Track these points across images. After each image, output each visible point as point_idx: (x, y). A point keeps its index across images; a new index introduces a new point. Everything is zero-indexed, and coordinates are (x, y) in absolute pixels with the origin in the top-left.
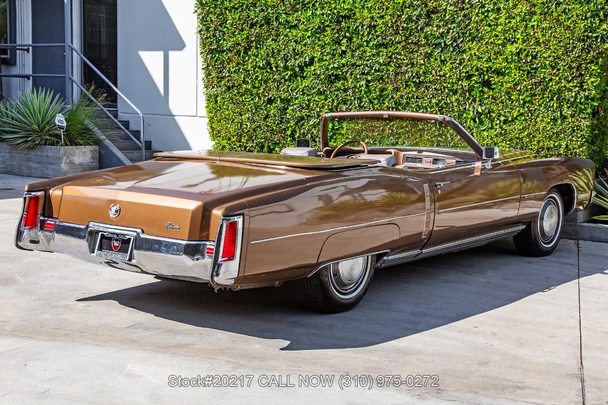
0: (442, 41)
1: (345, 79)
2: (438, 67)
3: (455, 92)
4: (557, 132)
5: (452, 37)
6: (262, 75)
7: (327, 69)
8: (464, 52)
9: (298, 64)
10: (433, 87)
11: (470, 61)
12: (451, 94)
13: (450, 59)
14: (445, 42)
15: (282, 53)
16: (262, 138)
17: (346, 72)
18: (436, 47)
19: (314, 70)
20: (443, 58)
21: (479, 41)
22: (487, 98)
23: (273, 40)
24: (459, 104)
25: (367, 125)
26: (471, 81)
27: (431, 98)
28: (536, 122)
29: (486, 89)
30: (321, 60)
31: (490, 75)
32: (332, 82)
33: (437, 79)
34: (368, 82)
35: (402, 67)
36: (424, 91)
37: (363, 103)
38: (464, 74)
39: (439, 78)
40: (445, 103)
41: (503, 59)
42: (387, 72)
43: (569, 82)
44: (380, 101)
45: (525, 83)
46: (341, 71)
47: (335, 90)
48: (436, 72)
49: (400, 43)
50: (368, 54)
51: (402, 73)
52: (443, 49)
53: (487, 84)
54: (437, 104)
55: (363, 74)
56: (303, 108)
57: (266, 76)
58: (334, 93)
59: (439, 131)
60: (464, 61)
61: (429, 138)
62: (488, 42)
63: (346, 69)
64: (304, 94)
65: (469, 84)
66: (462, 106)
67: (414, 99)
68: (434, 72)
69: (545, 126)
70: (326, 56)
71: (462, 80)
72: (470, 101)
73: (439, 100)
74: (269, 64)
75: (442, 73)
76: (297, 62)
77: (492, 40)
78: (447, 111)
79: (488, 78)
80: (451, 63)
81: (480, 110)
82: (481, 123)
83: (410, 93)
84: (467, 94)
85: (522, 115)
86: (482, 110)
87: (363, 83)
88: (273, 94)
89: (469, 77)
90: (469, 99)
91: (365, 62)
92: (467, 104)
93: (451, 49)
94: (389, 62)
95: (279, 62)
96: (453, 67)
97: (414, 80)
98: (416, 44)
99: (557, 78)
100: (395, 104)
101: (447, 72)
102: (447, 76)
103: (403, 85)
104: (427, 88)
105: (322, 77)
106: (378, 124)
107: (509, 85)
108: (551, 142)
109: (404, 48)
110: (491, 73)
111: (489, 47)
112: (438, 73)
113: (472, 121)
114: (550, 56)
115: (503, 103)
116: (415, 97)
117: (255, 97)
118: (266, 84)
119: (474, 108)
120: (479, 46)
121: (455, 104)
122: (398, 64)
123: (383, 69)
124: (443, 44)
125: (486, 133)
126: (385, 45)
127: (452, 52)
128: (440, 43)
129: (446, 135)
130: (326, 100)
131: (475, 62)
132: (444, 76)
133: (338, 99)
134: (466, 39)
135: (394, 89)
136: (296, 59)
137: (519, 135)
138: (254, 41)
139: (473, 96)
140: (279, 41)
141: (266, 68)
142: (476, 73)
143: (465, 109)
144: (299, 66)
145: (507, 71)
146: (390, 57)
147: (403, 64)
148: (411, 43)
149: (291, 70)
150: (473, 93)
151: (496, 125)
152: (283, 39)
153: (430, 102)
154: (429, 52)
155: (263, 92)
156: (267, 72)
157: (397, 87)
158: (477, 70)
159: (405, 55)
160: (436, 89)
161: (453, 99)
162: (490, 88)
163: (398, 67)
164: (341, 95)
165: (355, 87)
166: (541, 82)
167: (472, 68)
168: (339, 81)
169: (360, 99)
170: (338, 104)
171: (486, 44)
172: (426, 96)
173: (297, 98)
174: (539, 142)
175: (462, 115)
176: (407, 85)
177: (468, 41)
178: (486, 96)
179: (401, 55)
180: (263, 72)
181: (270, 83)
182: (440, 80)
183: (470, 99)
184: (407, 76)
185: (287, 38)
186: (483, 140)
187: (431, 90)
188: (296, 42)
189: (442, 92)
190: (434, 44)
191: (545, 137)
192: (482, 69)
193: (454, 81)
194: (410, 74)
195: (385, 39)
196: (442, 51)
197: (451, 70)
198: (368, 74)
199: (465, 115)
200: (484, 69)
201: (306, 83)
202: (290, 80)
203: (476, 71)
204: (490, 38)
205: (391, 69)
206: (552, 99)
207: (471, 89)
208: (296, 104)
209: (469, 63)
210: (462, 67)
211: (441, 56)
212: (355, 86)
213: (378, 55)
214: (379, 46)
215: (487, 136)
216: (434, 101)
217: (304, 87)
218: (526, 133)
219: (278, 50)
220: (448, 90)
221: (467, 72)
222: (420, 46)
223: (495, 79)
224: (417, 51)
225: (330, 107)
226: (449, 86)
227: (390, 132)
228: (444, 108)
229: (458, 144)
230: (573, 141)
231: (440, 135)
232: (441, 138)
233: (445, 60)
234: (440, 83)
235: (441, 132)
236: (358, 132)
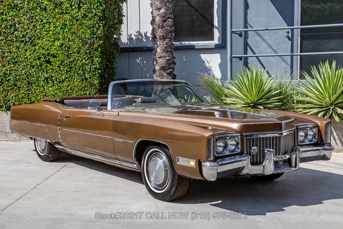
0: (24, 39)
2: (24, 53)
3: (33, 67)
4: (84, 87)
5: (29, 37)
8: (35, 45)
10: (22, 64)
11: (39, 50)
12: (32, 68)
13: (29, 49)
14: (25, 40)
18: (21, 42)
20: (25, 49)
21: (42, 39)
22: (49, 70)
24: (36, 74)
26: (41, 60)
27: (22, 70)
28: (74, 82)
29: (48, 65)
31: (49, 57)
35: (5, 54)
36: (18, 67)
38: (37, 57)
39: (24, 59)
40: (29, 72)
41: (55, 48)
43: (87, 60)
45: (66, 61)
48: (23, 56)
49: (3, 40)
51: (5, 57)
52: (25, 43)
53: (49, 62)
54: (25, 74)
59: (28, 88)
60: (36, 50)
61: (24, 92)
62: (46, 40)
65: (40, 62)
66: (38, 74)
69: (78, 84)
71: (36, 60)
72: (41, 71)
73: (26, 71)
75: (26, 57)
77: (48, 39)
78: (31, 77)
79: (49, 59)
80: (30, 51)
82: (48, 83)
83: (11, 68)
84: (40, 68)
85: (67, 78)
86: (47, 76)
89: (39, 59)
90: (40, 70)
92: (40, 73)
93: (29, 44)
96: (31, 53)
97: (12, 61)
98: (11, 41)
99: (81, 59)
100: (4, 74)
101: (28, 56)
102: (29, 58)
103: (7, 63)
104: (19, 65)
107: (59, 62)
108: (82, 92)
109: (5, 43)
110: (50, 56)
111: (47, 43)
112: (24, 57)
113: (44, 82)
114: (76, 47)
115: (57, 72)
116: (14, 70)
119: (44, 75)
120: (43, 42)
121: (34, 73)
122: (3, 52)
124: (25, 41)
125: (51, 89)
127: (30, 45)
128: (23, 41)
129: (31, 90)
131: (41, 51)
134: (36, 38)
135: (2, 65)
137: (67, 89)
139: (43, 69)
142: (43, 57)
143: (39, 76)
145: (57, 55)
147: (5, 52)
148: (8, 40)
150: (43, 67)
151: (56, 84)
154: (18, 45)
157: (4, 65)
158: (43, 55)
159: (6, 47)
160: (24, 65)
161: (33, 70)
162: (50, 64)
163: (3, 54)
166: (73, 60)
167: (40, 54)
171: (45, 41)
172: (19, 69)
174: (76, 92)
175: (38, 79)
176: (9, 64)
177: (37, 39)
178: (49, 69)
179: (4, 47)
182: (25, 60)
183: (41, 70)
184: (8, 58)
186: (50, 92)
187: (21, 66)
189: (27, 67)
191: (79, 89)
193: (32, 61)
194: (10, 57)
196: (24, 45)
197: (30, 55)
199: (39, 79)
200: (46, 54)
203: (42, 55)
206: (80, 70)
207: (41, 65)
209: (39, 51)
210: (35, 53)
211: (24, 48)
215: (52, 90)
216: (23, 72)
218: (70, 88)
220: (30, 66)
221: (38, 56)
222: (13, 42)
223: (52, 60)
224: (12, 45)
226: (30, 63)
227: (3, 89)
228: (29, 75)
229: (38, 94)
230: (92, 91)
231: (29, 90)
232: (30, 92)
233: (27, 50)
234: (26, 62)
235: (29, 88)
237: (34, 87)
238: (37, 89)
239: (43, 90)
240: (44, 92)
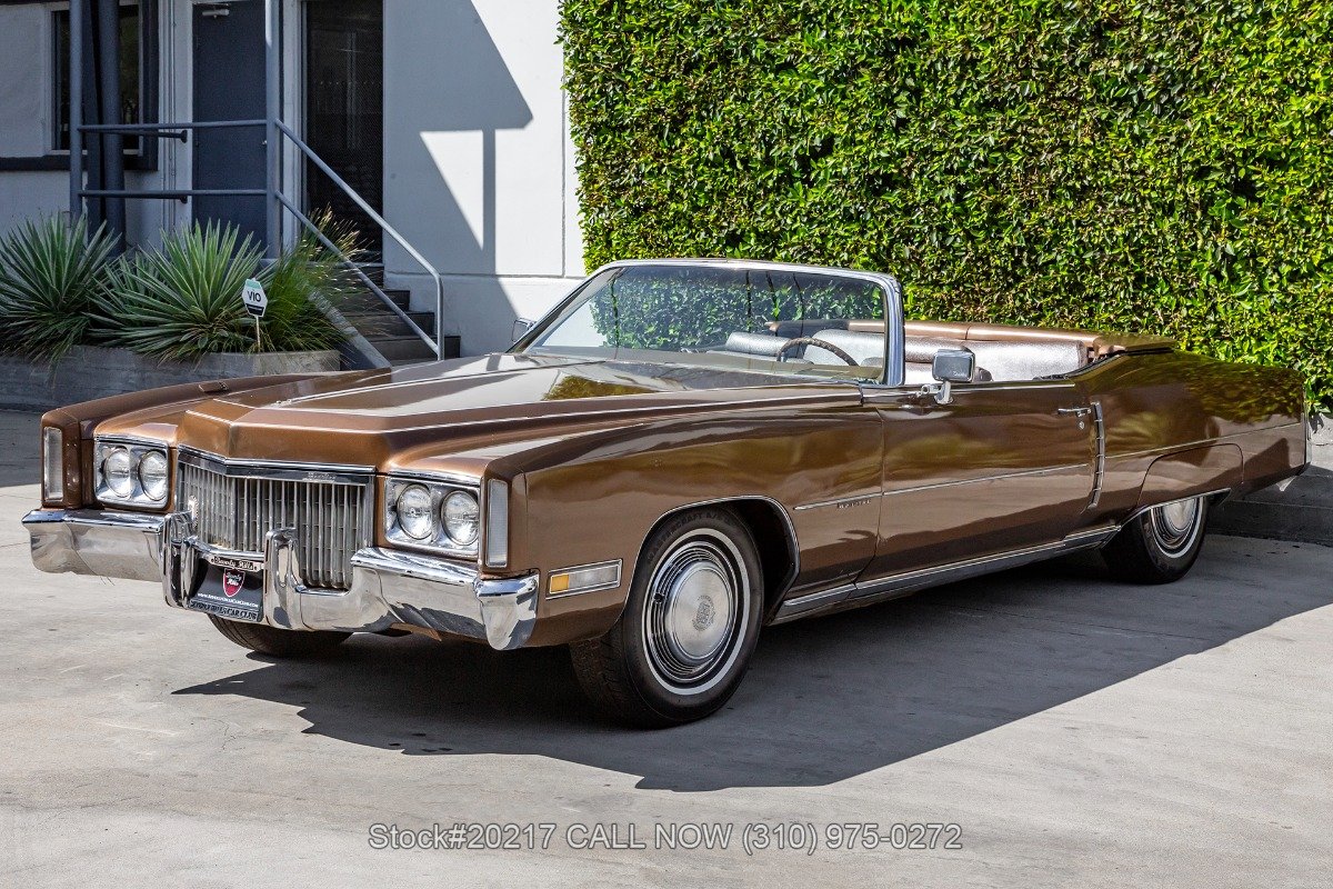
0: (1134, 91)
1: (907, 184)
2: (1127, 151)
3: (1169, 210)
5: (1157, 83)
6: (714, 180)
7: (865, 163)
8: (1187, 115)
9: (797, 153)
10: (1116, 198)
11: (1201, 136)
12: (1160, 213)
13: (1154, 132)
14: (1140, 94)
15: (759, 129)
16: (716, 326)
17: (910, 169)
18: (1119, 105)
19: (834, 166)
20: (1136, 131)
21: (1222, 89)
22: (1246, 222)
23: (736, 99)
24: (1177, 242)
25: (961, 288)
26: (1207, 182)
27: (1112, 225)
29: (1242, 201)
30: (850, 142)
31: (1252, 167)
32: (877, 193)
33: (1124, 181)
34: (961, 189)
35: (1040, 154)
36: (1095, 209)
37: (951, 240)
38: (1189, 167)
39: (1129, 177)
40: (1145, 234)
41: (1282, 129)
42: (1005, 165)
44: (990, 232)
46: (897, 167)
47: (883, 212)
48: (1122, 165)
49: (1034, 98)
50: (960, 126)
51: (1040, 168)
52: (1136, 109)
53: (1245, 188)
54: (1127, 239)
55: (950, 172)
56: (811, 253)
57: (722, 183)
58: (883, 219)
59: (1134, 299)
60: (1188, 137)
61: (1112, 317)
62: (1243, 91)
63: (907, 162)
64: (811, 221)
65: (1202, 190)
66: (1186, 240)
67: (1072, 227)
68: (1116, 163)
70: (861, 133)
71: (1186, 180)
72: (1206, 230)
73: (1131, 228)
74: (728, 153)
75: (1137, 166)
76: (795, 148)
77: (1253, 86)
78: (1151, 254)
79: (1248, 176)
80: (1157, 143)
81: (1230, 250)
82: (1234, 279)
83: (1060, 214)
84: (1199, 213)
85: (1331, 259)
86: (1236, 249)
87: (950, 192)
88: (741, 221)
89: (1201, 173)
90: (1202, 224)
91: (953, 145)
92: (1200, 237)
93: (1156, 110)
94: (1011, 143)
95: (753, 149)
96: (1161, 150)
97: (1070, 184)
98: (1071, 99)
100: (1027, 240)
101: (1148, 162)
102: (1149, 172)
103: (1044, 195)
104: (1101, 201)
105: (854, 180)
106: (987, 286)
107: (1298, 191)
109: (1044, 109)
110: (1254, 164)
111: (1247, 103)
112: (1127, 166)
113: (1212, 276)
115: (1285, 233)
116: (1074, 222)
117: (697, 230)
118: (723, 201)
119: (1216, 245)
120: (1223, 102)
121: (1170, 238)
122: (1031, 146)
123: (997, 158)
124: (1135, 98)
125: (1246, 306)
126: (1000, 106)
127: (1159, 116)
128: (1128, 98)
129: (1151, 310)
130: (862, 233)
131: (1215, 139)
132: (1142, 172)
133: (892, 230)
134: (1191, 85)
135: (1023, 205)
136: (791, 142)
138: (695, 102)
139: (1212, 217)
140: (752, 102)
141: (721, 165)
142: (1218, 165)
143: (1194, 248)
144: (800, 158)
145: (1293, 158)
146: (1012, 132)
147: (1042, 146)
148: (1059, 99)
149: (780, 166)
150: (1214, 211)
151: (1272, 284)
152: (761, 95)
153: (1110, 234)
154: (1104, 117)
155: (717, 219)
156: (724, 171)
157: (1031, 202)
158: (1220, 157)
159: (1047, 127)
160: (1122, 203)
161: (1166, 226)
162: (1252, 198)
163: (1031, 155)
164: (899, 222)
165: (931, 202)
167: (1208, 153)
168: (893, 189)
169: (943, 229)
170: (892, 242)
171: (1239, 96)
172: (1100, 219)
173: (795, 232)
175: (1188, 262)
176: (1053, 197)
177: (1195, 90)
178: (1244, 217)
179: (1037, 126)
180: (717, 173)
181: (732, 199)
182: (1132, 181)
183: (1204, 225)
184: (1052, 174)
185: (770, 94)
186: (1240, 320)
187: (1111, 205)
188: (791, 102)
189: (1138, 210)
190: (1115, 99)
192: (1232, 155)
193: (1166, 183)
194: (1060, 170)
195: (998, 90)
196: (1134, 115)
197: (1157, 157)
198: (961, 171)
199: (1194, 263)
200: (1236, 154)
201: (815, 195)
202: (777, 190)
203: (1216, 159)
204: (1247, 84)
205: (1015, 159)
207: (1207, 202)
208: (793, 245)
209: (1200, 141)
210: (1183, 150)
211: (1131, 127)
212: (930, 200)
213: (984, 128)
214: (983, 107)
215: (1250, 311)
216: (1119, 231)
217: (812, 205)
219: (750, 123)
220: (1152, 205)
221: (1197, 162)
222: (1081, 104)
223: (1264, 177)
224: (1074, 117)
225: (874, 250)
226: (1154, 195)
227: (1018, 303)
228: (1143, 247)
229: (1181, 329)
231: (1137, 310)
232: (1141, 316)
233: (1143, 135)
234: (1133, 190)
235: (1139, 303)
236: (943, 307)
237: (1164, 300)
238: (1178, 305)
239: (1208, 313)
240: (1211, 322)
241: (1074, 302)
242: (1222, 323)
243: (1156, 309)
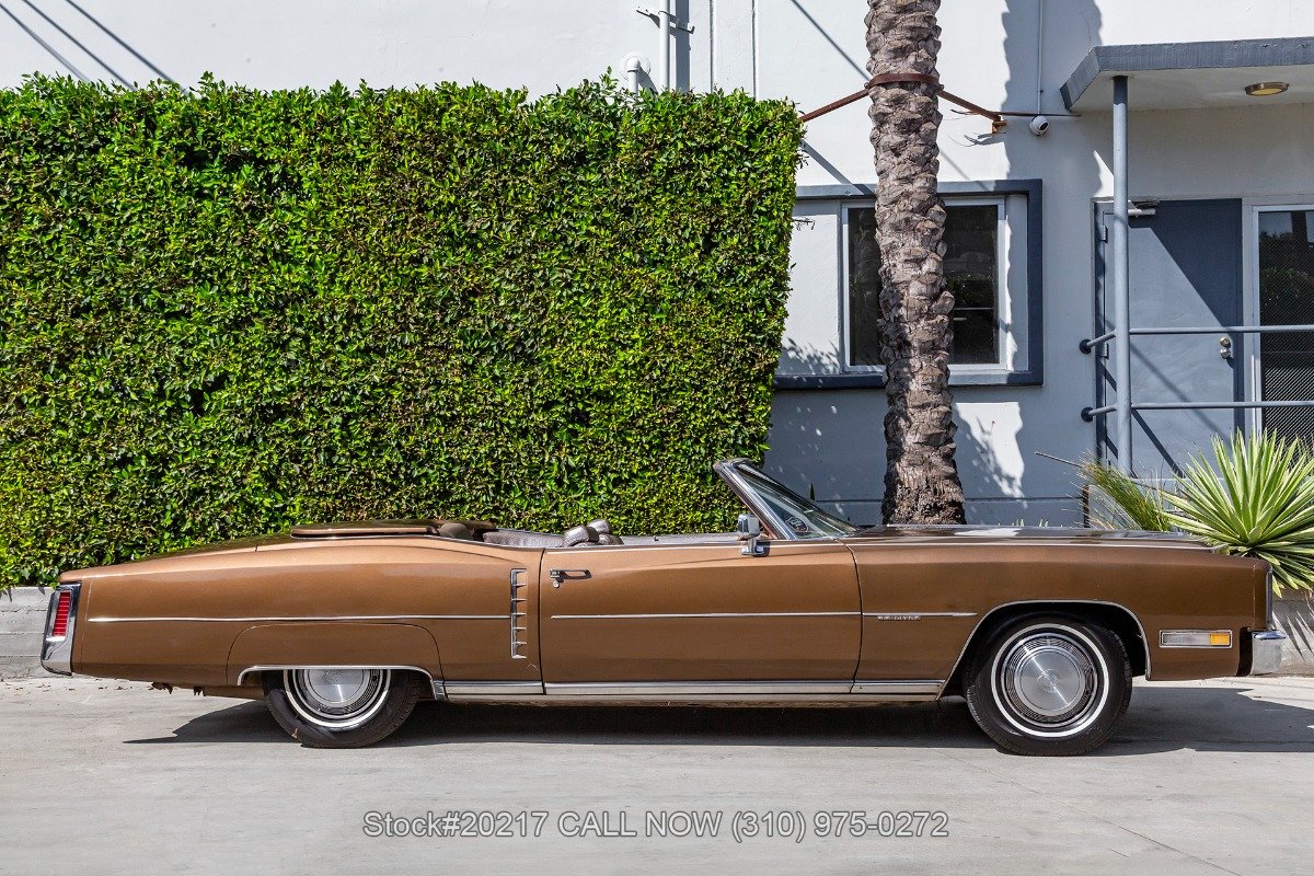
0: (495, 343)
1: (298, 414)
2: (489, 389)
3: (524, 433)
4: (708, 496)
5: (513, 338)
6: (104, 410)
7: (257, 395)
8: (537, 362)
9: (190, 387)
10: (480, 425)
11: (548, 378)
12: (516, 436)
13: (511, 375)
14: (499, 345)
15: (151, 368)
16: (101, 537)
17: (299, 402)
18: (482, 354)
19: (229, 398)
20: (496, 373)
21: (565, 344)
22: (582, 442)
23: (126, 340)
24: (529, 457)
25: (344, 498)
26: (553, 413)
27: (477, 445)
28: (671, 481)
29: (579, 427)
30: (243, 378)
31: (587, 402)
32: (268, 421)
33: (487, 411)
34: (347, 418)
35: (417, 390)
36: (462, 433)
37: (337, 458)
38: (539, 401)
39: (491, 408)
40: (503, 452)
41: (610, 374)
42: (387, 398)
43: (724, 412)
44: (370, 452)
45: (650, 415)
46: (289, 400)
47: (274, 436)
48: (485, 399)
49: (411, 346)
50: (347, 367)
51: (416, 401)
52: (496, 357)
53: (581, 417)
54: (489, 456)
55: (334, 404)
56: (201, 472)
57: (111, 413)
58: (274, 442)
59: (493, 502)
60: (538, 379)
62: (581, 346)
63: (297, 396)
64: (203, 444)
65: (549, 419)
66: (536, 456)
67: (442, 447)
68: (481, 398)
69: (687, 487)
70: (254, 371)
71: (536, 412)
72: (551, 448)
73: (492, 448)
74: (120, 387)
75: (498, 400)
76: (188, 383)
77: (589, 342)
78: (508, 467)
79: (584, 408)
80: (514, 383)
81: (572, 464)
82: (573, 485)
83: (433, 437)
84: (545, 436)
85: (645, 468)
86: (575, 462)
87: (338, 419)
88: (131, 446)
89: (548, 406)
90: (548, 444)
91: (341, 382)
92: (547, 453)
93: (512, 358)
94: (392, 381)
95: (145, 383)
96: (517, 388)
97: (442, 413)
98: (441, 348)
99: (705, 406)
100: (404, 458)
101: (507, 397)
102: (507, 404)
103: (419, 422)
104: (466, 427)
105: (248, 410)
106: (368, 495)
107: (622, 419)
108: (698, 513)
109: (420, 355)
110: (588, 399)
111: (584, 354)
112: (489, 400)
113: (555, 483)
114: (690, 370)
115: (612, 450)
116: (444, 444)
117: (82, 455)
118: (113, 428)
119: (559, 459)
120: (566, 353)
121: (524, 454)
122: (410, 384)
123: (379, 393)
124: (495, 348)
125: (582, 504)
126: (381, 353)
127: (515, 362)
128: (490, 348)
129: (506, 509)
130: (253, 454)
131: (560, 380)
132: (502, 404)
133: (282, 452)
134: (540, 341)
135: (402, 430)
136: (184, 378)
137: (643, 504)
138: (82, 342)
139: (556, 439)
140: (143, 343)
141: (109, 397)
143: (542, 462)
144: (192, 391)
145: (618, 396)
146: (394, 372)
147: (418, 384)
148: (432, 347)
149: (171, 398)
150: (557, 434)
151: (601, 487)
152: (152, 338)
153: (475, 453)
154: (471, 362)
155: (105, 444)
156: (113, 403)
157: (408, 428)
158: (563, 394)
159: (424, 369)
160: (484, 428)
161: (520, 445)
162: (588, 425)
163: (408, 390)
164: (289, 444)
165: (319, 427)
166: (678, 412)
167: (554, 391)
168: (283, 418)
169: (331, 451)
170: (281, 462)
171: (577, 349)
172: (466, 441)
173: (186, 454)
174: (677, 514)
175: (537, 473)
176: (426, 423)
177: (544, 343)
178: (580, 439)
179: (414, 367)
180: (105, 404)
181: (121, 427)
182: (493, 411)
183: (550, 445)
184: (427, 405)
185: (161, 338)
187: (475, 430)
188: (183, 344)
189: (497, 434)
190: (478, 349)
191: (688, 505)
192: (572, 392)
193: (521, 413)
194: (434, 402)
195: (381, 339)
196: (494, 361)
197: (514, 394)
198: (349, 402)
199: (542, 473)
200: (576, 392)
201: (208, 423)
202: (168, 418)
203: (560, 395)
204: (584, 340)
205: (395, 394)
206: (697, 442)
207: (552, 427)
208: (184, 465)
209: (547, 382)
210: (535, 388)
211: (492, 371)
212: (319, 426)
213: (367, 369)
214: (366, 351)
215: (585, 507)
216: (482, 450)
217: (204, 431)
218: (655, 499)
219: (142, 361)
220: (509, 430)
221: (545, 397)
222: (450, 352)
223: (595, 408)
224: (444, 362)
225: (265, 468)
226: (512, 422)
227: (395, 508)
228: (501, 462)
229: (530, 524)
230: (734, 510)
231: (496, 510)
232: (498, 514)
233: (502, 377)
234: (494, 419)
235: (497, 504)
236: (326, 514)
237: (518, 502)
238: (529, 505)
239: (551, 511)
240: (554, 517)
241: (442, 506)
242: (562, 518)
243: (511, 509)
